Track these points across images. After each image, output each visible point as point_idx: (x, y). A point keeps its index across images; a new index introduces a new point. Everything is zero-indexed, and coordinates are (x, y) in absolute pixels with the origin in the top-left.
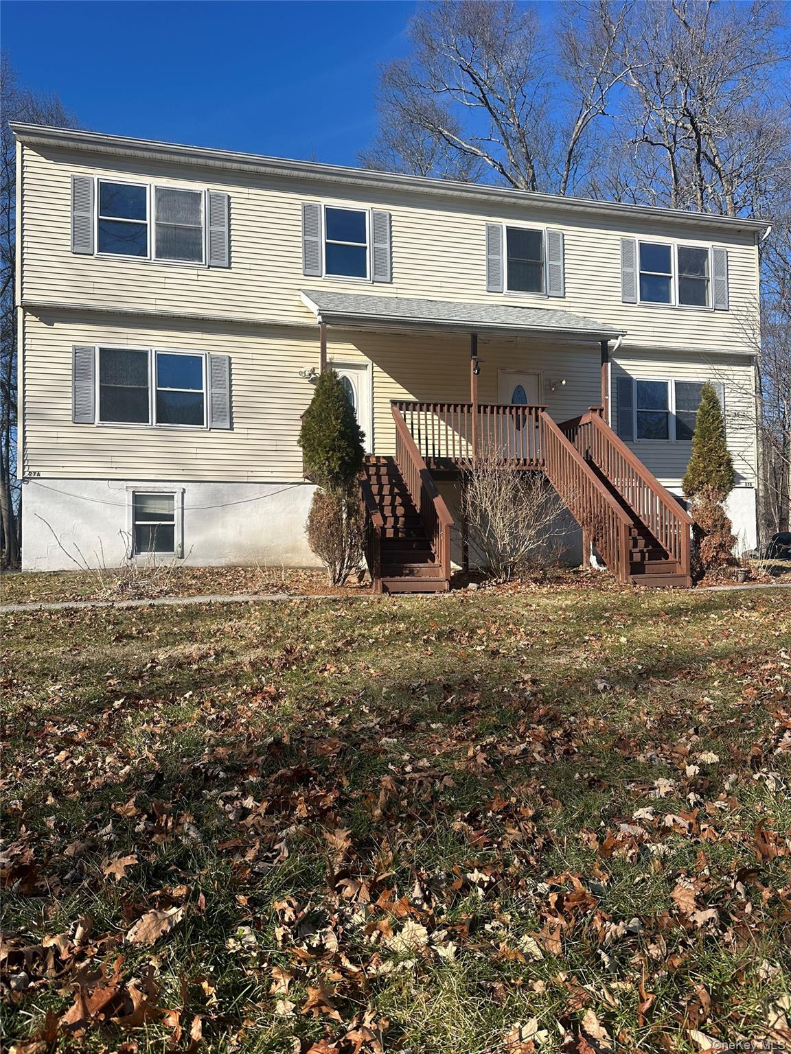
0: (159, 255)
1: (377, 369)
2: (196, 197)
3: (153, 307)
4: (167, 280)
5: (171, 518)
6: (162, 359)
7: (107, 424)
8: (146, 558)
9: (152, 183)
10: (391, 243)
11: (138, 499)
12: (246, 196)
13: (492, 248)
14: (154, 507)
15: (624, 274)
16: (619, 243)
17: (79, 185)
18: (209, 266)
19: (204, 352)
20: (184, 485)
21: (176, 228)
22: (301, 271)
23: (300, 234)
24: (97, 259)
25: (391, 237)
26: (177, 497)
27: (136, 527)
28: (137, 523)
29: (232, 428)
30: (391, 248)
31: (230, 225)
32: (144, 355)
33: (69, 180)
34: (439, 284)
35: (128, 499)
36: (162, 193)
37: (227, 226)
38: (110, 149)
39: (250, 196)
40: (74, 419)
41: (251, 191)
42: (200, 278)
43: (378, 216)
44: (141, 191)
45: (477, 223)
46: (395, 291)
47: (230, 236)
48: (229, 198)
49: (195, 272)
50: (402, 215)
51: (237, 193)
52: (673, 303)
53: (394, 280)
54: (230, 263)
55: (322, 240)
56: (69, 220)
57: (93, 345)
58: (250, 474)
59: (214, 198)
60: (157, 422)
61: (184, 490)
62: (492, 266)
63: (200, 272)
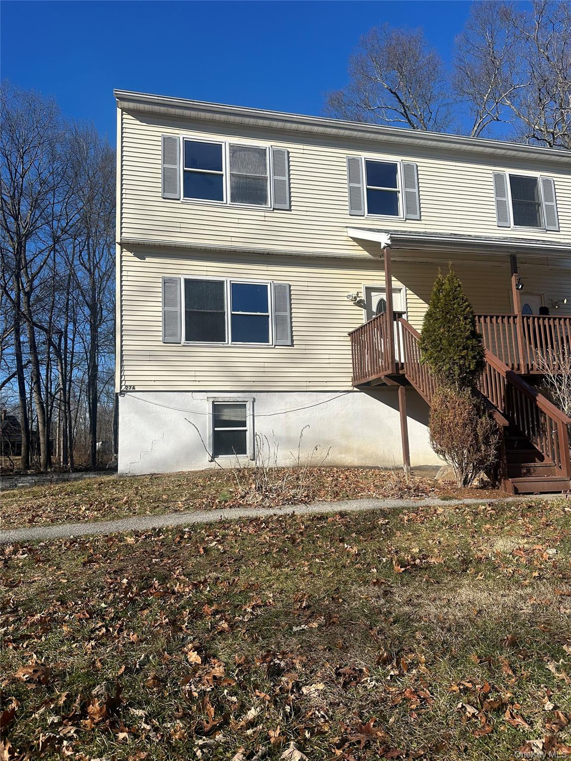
0: (233, 199)
1: (409, 292)
2: (262, 152)
3: (230, 244)
4: (240, 221)
5: (244, 424)
6: (237, 288)
7: (191, 343)
8: (227, 461)
9: (226, 141)
10: (419, 188)
11: (217, 408)
12: (302, 151)
13: (499, 192)
14: (228, 415)
17: (168, 143)
18: (274, 209)
19: (269, 281)
20: (254, 395)
21: (247, 177)
22: (348, 212)
23: (346, 182)
24: (183, 203)
25: (419, 183)
26: (249, 406)
27: (214, 432)
28: (216, 429)
29: (292, 345)
30: (419, 192)
31: (289, 175)
32: (222, 283)
33: (160, 139)
35: (208, 408)
36: (234, 149)
37: (287, 175)
38: (193, 114)
39: (305, 152)
40: (164, 339)
41: (305, 147)
42: (267, 219)
43: (407, 167)
44: (218, 148)
45: (485, 173)
46: (423, 226)
47: (290, 184)
48: (288, 152)
49: (263, 214)
50: (426, 166)
51: (295, 149)
53: (422, 218)
54: (290, 206)
55: (364, 186)
56: (160, 171)
57: (179, 276)
58: (308, 384)
59: (277, 153)
60: (232, 341)
61: (254, 399)
62: (501, 206)
63: (267, 214)
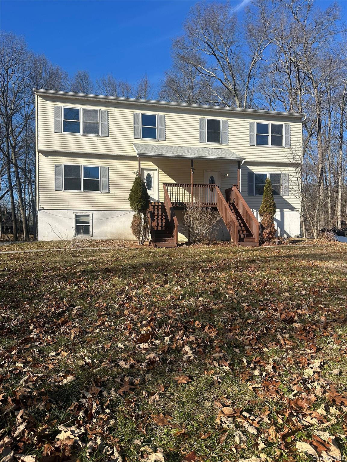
0: (84, 132)
1: (160, 170)
2: (96, 112)
3: (82, 151)
4: (87, 141)
5: (88, 223)
6: (85, 168)
7: (67, 191)
8: (80, 237)
9: (81, 107)
10: (165, 126)
11: (77, 216)
12: (114, 111)
13: (201, 127)
14: (83, 219)
15: (250, 135)
16: (249, 123)
17: (56, 109)
18: (101, 136)
19: (100, 166)
20: (93, 212)
21: (90, 123)
22: (133, 137)
23: (133, 124)
24: (63, 134)
25: (165, 124)
26: (91, 216)
27: (76, 225)
28: (77, 225)
29: (109, 192)
30: (165, 128)
31: (108, 121)
32: (80, 166)
33: (53, 107)
34: (182, 140)
35: (74, 216)
36: (85, 111)
37: (107, 121)
38: (67, 97)
39: (115, 111)
40: (55, 189)
41: (116, 109)
42: (98, 140)
43: (160, 117)
44: (77, 111)
45: (196, 118)
46: (166, 143)
47: (108, 125)
48: (108, 112)
49: (96, 138)
50: (169, 116)
51: (111, 110)
52: (269, 145)
53: (166, 139)
54: (108, 135)
55: (141, 126)
56: (53, 121)
57: (62, 164)
58: (116, 208)
59: (103, 112)
60: (84, 190)
61: (93, 213)
62: (201, 133)
63: (98, 138)
